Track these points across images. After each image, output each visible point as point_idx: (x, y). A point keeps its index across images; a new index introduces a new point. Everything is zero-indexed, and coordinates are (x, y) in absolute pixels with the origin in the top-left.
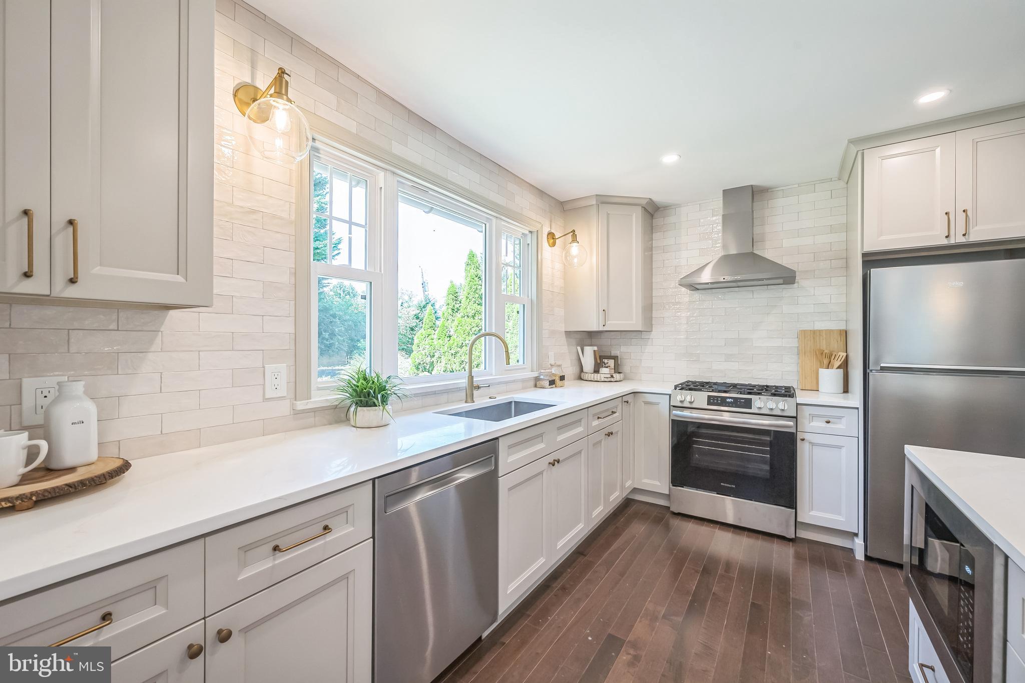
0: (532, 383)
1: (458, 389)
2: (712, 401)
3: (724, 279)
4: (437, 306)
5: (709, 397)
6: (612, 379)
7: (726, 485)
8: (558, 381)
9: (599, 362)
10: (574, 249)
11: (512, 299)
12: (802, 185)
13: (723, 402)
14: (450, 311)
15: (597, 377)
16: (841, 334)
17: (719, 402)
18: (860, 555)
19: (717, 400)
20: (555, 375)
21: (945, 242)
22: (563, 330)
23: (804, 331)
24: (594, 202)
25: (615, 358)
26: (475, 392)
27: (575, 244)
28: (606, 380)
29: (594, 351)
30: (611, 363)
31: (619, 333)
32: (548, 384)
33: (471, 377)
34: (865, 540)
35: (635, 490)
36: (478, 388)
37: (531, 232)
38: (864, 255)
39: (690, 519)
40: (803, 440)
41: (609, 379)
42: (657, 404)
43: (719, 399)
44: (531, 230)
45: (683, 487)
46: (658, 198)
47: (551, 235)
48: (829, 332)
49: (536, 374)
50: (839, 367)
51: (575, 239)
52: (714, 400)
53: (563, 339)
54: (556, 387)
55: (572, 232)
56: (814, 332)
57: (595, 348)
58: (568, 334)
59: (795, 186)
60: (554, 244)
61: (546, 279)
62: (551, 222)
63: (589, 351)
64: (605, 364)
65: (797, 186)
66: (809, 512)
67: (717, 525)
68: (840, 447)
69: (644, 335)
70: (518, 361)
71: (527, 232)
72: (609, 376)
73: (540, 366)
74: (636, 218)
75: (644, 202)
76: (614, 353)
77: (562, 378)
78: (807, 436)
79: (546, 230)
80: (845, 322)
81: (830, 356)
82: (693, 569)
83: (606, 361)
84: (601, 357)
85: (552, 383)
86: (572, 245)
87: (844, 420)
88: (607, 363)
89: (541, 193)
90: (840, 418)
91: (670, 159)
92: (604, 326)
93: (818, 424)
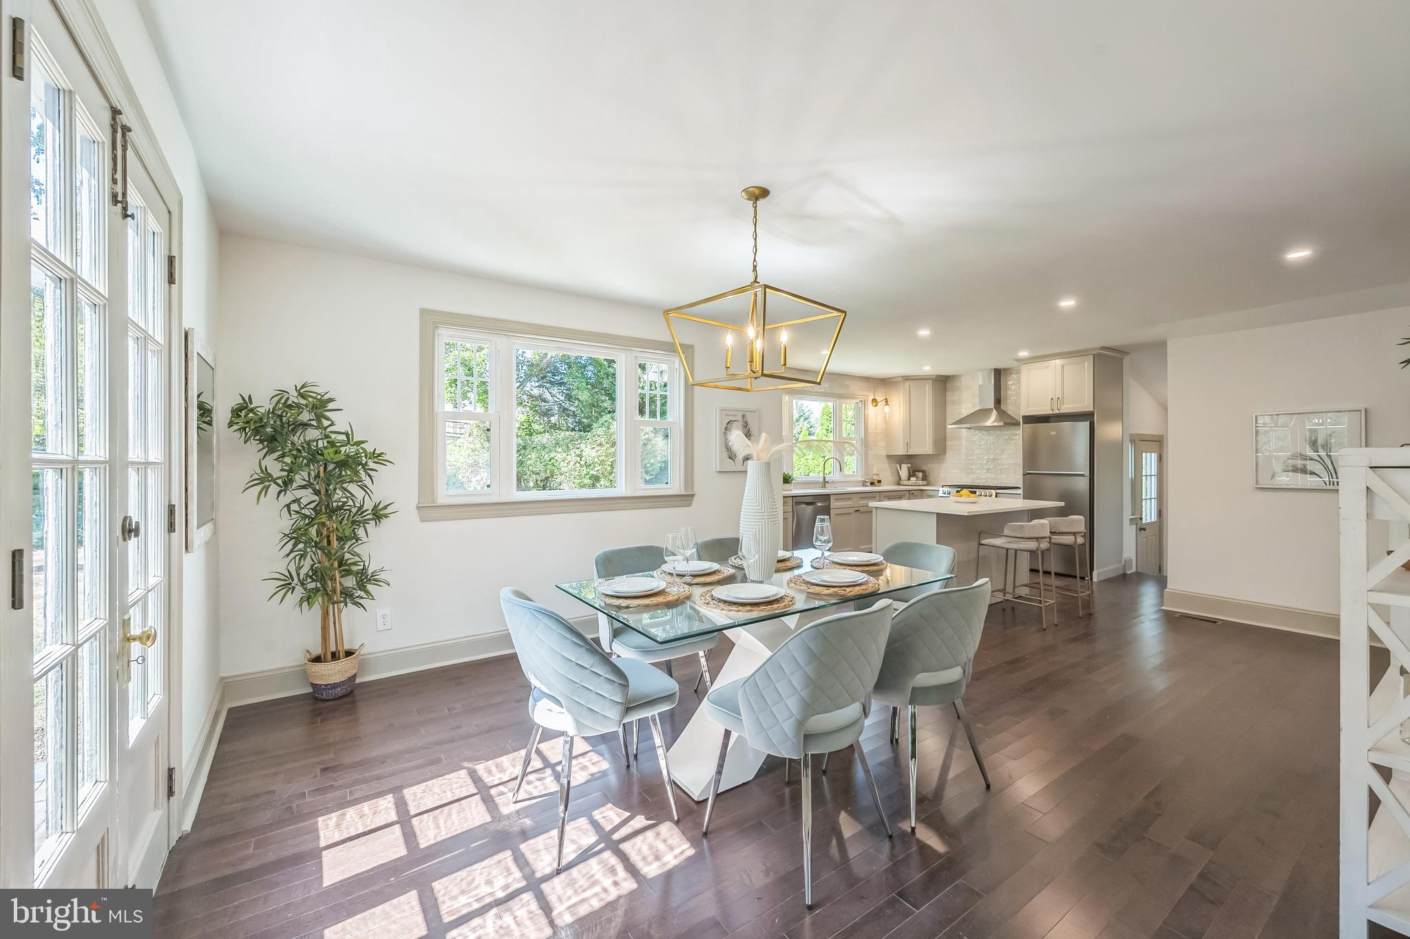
0: (861, 484)
1: (818, 483)
4: (812, 420)
8: (876, 482)
9: (911, 473)
10: (887, 409)
14: (824, 431)
15: (908, 482)
20: (873, 479)
21: (1051, 412)
22: (885, 454)
24: (901, 380)
25: (924, 472)
26: (827, 485)
27: (887, 407)
28: (913, 485)
29: (909, 467)
30: (920, 475)
32: (870, 484)
33: (824, 478)
36: (828, 482)
37: (861, 401)
38: (1024, 417)
41: (915, 484)
47: (874, 400)
49: (863, 479)
51: (887, 403)
53: (885, 460)
54: (875, 486)
55: (885, 399)
57: (909, 465)
58: (889, 457)
60: (876, 405)
61: (870, 426)
62: (873, 393)
63: (905, 467)
64: (915, 476)
69: (942, 457)
71: (858, 402)
72: (915, 482)
73: (867, 475)
74: (928, 388)
75: (934, 377)
76: (922, 467)
77: (879, 482)
79: (871, 398)
83: (917, 473)
84: (914, 471)
85: (873, 484)
89: (867, 379)
92: (907, 452)
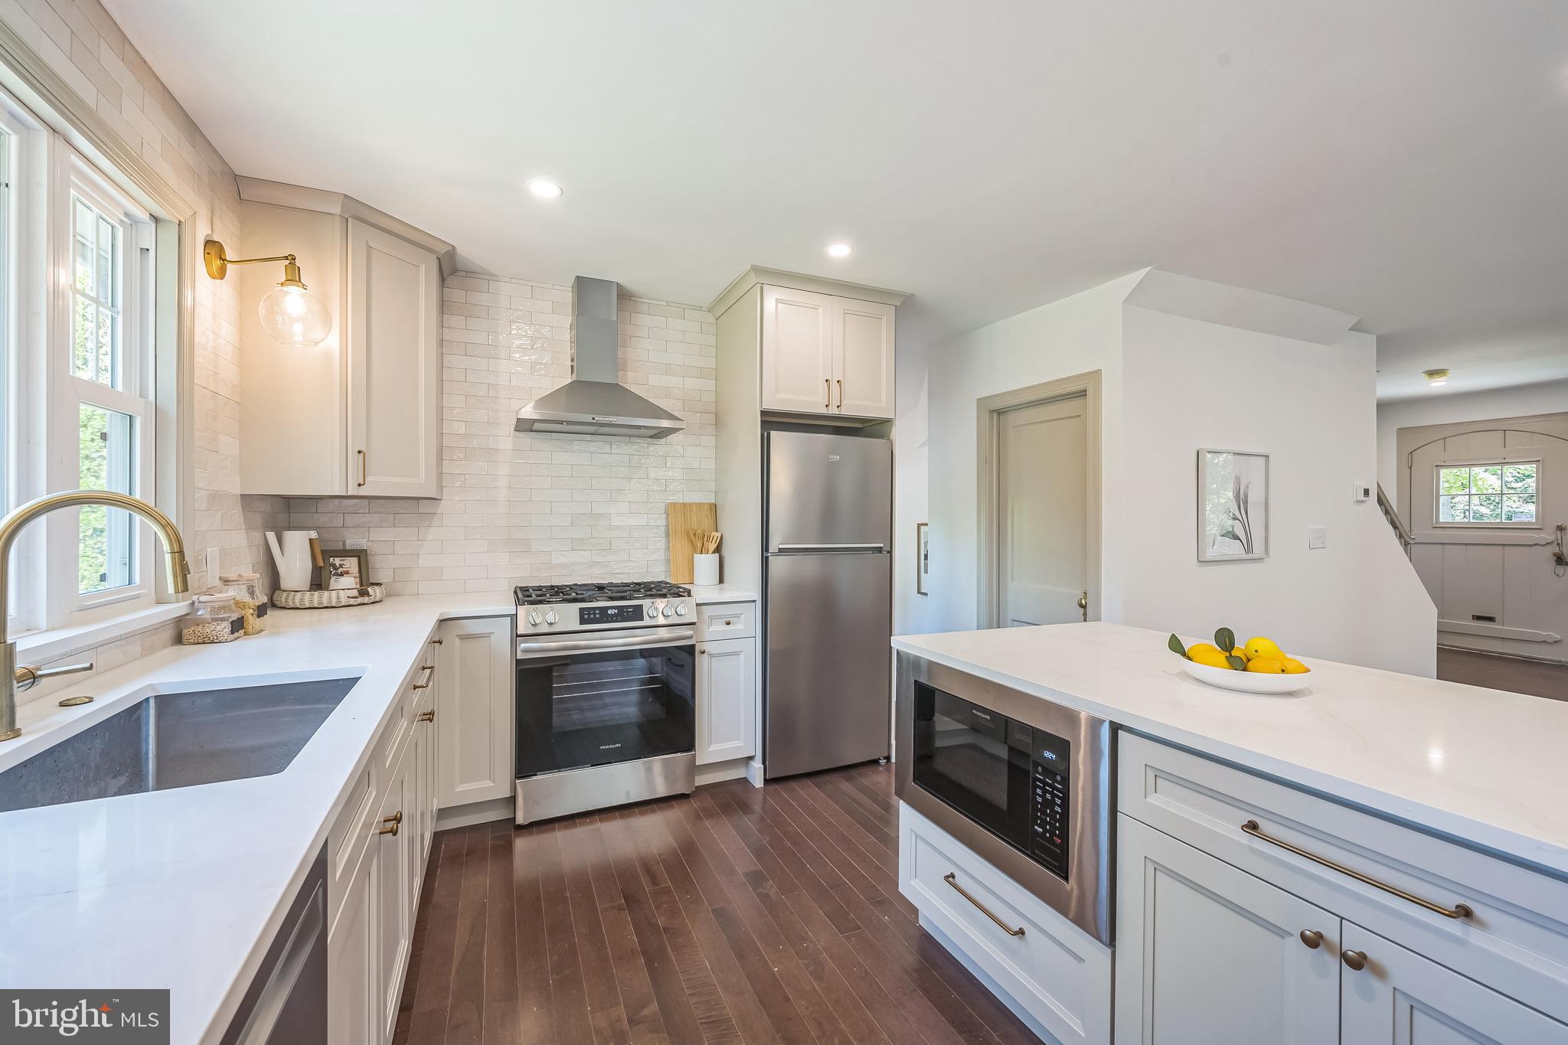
0: (168, 634)
2: (586, 616)
3: (593, 419)
5: (582, 610)
6: (366, 600)
7: (607, 747)
8: (252, 621)
9: (321, 563)
10: (294, 300)
11: (98, 395)
12: (671, 304)
13: (603, 616)
15: (325, 597)
16: (711, 509)
17: (598, 616)
18: (758, 782)
19: (595, 614)
20: (240, 605)
21: (823, 411)
22: (238, 491)
23: (674, 504)
24: (337, 210)
25: (361, 555)
27: (294, 290)
28: (352, 601)
29: (309, 540)
30: (351, 564)
31: (366, 502)
32: (228, 630)
34: (764, 763)
35: (443, 813)
36: (32, 678)
37: (156, 219)
38: (764, 413)
39: (551, 826)
40: (703, 652)
41: (360, 600)
42: (487, 636)
43: (597, 612)
44: (160, 212)
45: (536, 775)
46: (467, 251)
47: (212, 246)
48: (700, 505)
49: (175, 611)
50: (714, 552)
51: (294, 275)
52: (589, 614)
53: (237, 513)
54: (246, 634)
55: (286, 258)
56: (684, 505)
57: (313, 534)
58: (247, 500)
59: (662, 303)
60: (222, 274)
61: (201, 360)
62: (212, 212)
63: (296, 541)
64: (336, 568)
65: (665, 303)
66: (709, 747)
67: (594, 817)
68: (737, 653)
69: (424, 507)
70: (103, 578)
71: (143, 215)
72: (355, 593)
75: (442, 249)
76: (353, 541)
77: (262, 611)
78: (706, 647)
79: (202, 232)
80: (714, 494)
81: (704, 538)
82: (613, 908)
83: (337, 561)
84: (327, 554)
85: (238, 625)
86: (285, 288)
87: (742, 618)
88: (341, 566)
89: (190, 126)
90: (738, 616)
91: (544, 189)
92: (359, 485)
93: (717, 628)
